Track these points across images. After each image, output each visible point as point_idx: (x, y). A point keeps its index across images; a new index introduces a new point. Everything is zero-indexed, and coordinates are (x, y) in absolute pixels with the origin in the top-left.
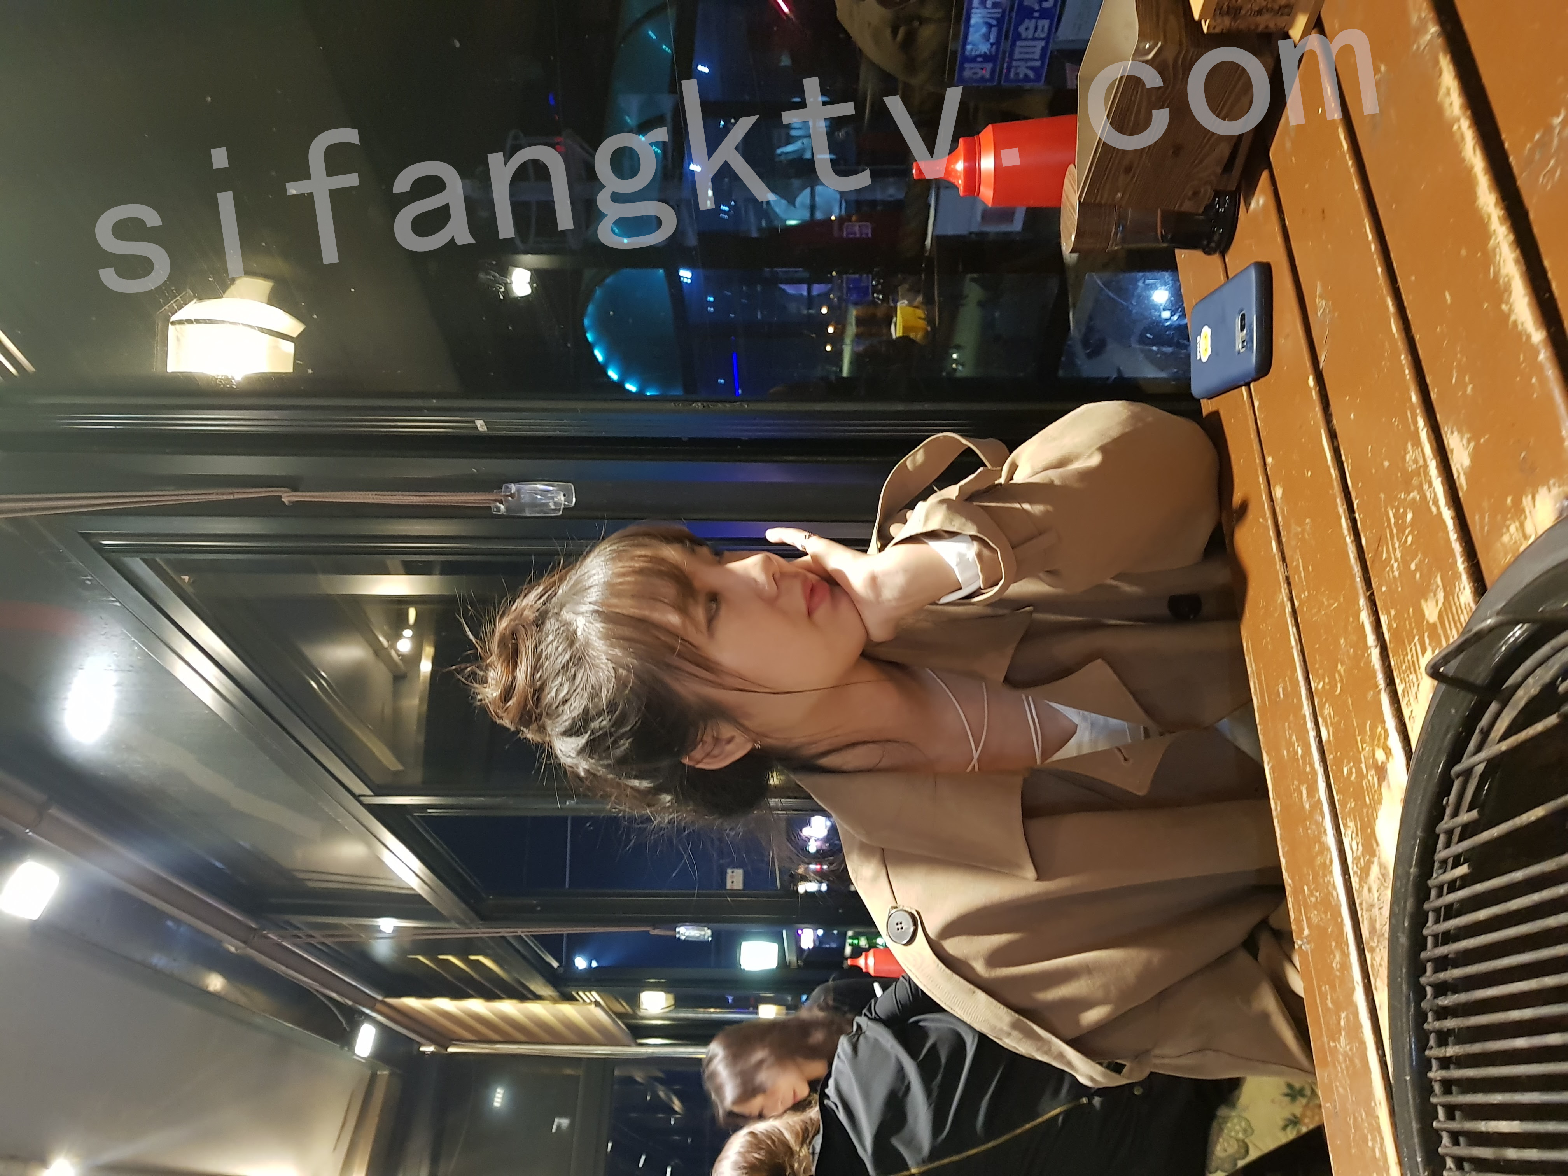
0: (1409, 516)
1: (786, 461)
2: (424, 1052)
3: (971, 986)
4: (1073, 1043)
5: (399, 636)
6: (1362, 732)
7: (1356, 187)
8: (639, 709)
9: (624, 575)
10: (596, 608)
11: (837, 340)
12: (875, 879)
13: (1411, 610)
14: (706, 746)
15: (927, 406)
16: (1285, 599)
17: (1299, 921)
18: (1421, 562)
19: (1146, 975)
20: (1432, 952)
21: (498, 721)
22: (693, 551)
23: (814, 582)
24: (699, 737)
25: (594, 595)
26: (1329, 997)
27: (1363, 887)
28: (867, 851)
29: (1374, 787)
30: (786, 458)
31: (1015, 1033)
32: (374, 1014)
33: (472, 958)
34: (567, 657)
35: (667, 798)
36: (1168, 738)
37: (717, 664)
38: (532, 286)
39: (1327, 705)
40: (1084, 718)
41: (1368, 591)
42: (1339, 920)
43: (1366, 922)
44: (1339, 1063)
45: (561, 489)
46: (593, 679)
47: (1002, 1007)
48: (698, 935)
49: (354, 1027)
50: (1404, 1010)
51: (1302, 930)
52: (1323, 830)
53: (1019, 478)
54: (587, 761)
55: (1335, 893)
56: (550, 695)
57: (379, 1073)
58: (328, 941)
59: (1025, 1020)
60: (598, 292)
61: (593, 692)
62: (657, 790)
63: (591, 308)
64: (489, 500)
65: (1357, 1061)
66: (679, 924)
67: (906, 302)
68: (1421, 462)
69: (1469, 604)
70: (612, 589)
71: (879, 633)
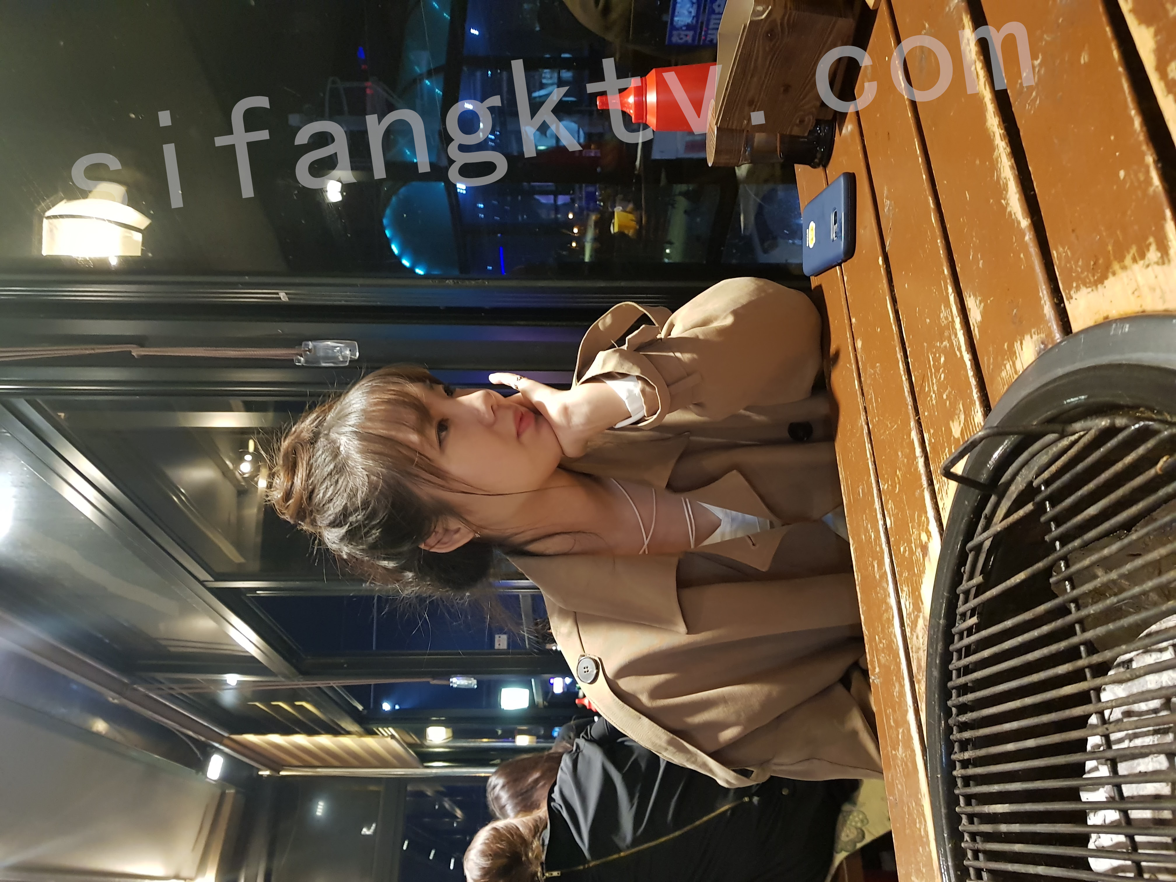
0: (943, 359)
1: (520, 325)
2: (262, 775)
3: (638, 714)
4: (714, 755)
5: (241, 459)
6: (912, 521)
7: (910, 115)
8: (386, 507)
9: (376, 404)
10: (354, 429)
11: (580, 240)
12: (570, 634)
13: (943, 429)
14: (438, 535)
15: (623, 284)
16: (863, 423)
17: (872, 661)
18: (950, 393)
19: (767, 703)
20: (957, 681)
21: (282, 517)
22: (431, 388)
23: (523, 412)
24: (433, 527)
25: (353, 419)
26: (891, 717)
27: (913, 635)
28: (564, 613)
29: (920, 560)
30: (518, 322)
31: (671, 748)
32: (221, 747)
33: (297, 703)
34: (332, 466)
35: (410, 575)
36: (786, 529)
37: (446, 472)
38: (342, 194)
39: (890, 501)
40: (726, 514)
41: (916, 416)
42: (898, 660)
43: (915, 661)
44: (898, 766)
45: (347, 346)
46: (351, 484)
47: (661, 728)
48: (466, 684)
49: (207, 757)
50: (936, 725)
51: (875, 668)
52: (887, 594)
53: (674, 334)
54: (347, 546)
55: (895, 640)
56: (319, 496)
57: (227, 791)
58: (184, 692)
59: (678, 738)
60: (394, 199)
61: (351, 493)
62: (403, 568)
63: (388, 212)
64: (292, 354)
65: (909, 764)
66: (453, 676)
67: (621, 208)
68: (950, 319)
69: (980, 423)
70: (367, 415)
71: (571, 450)
